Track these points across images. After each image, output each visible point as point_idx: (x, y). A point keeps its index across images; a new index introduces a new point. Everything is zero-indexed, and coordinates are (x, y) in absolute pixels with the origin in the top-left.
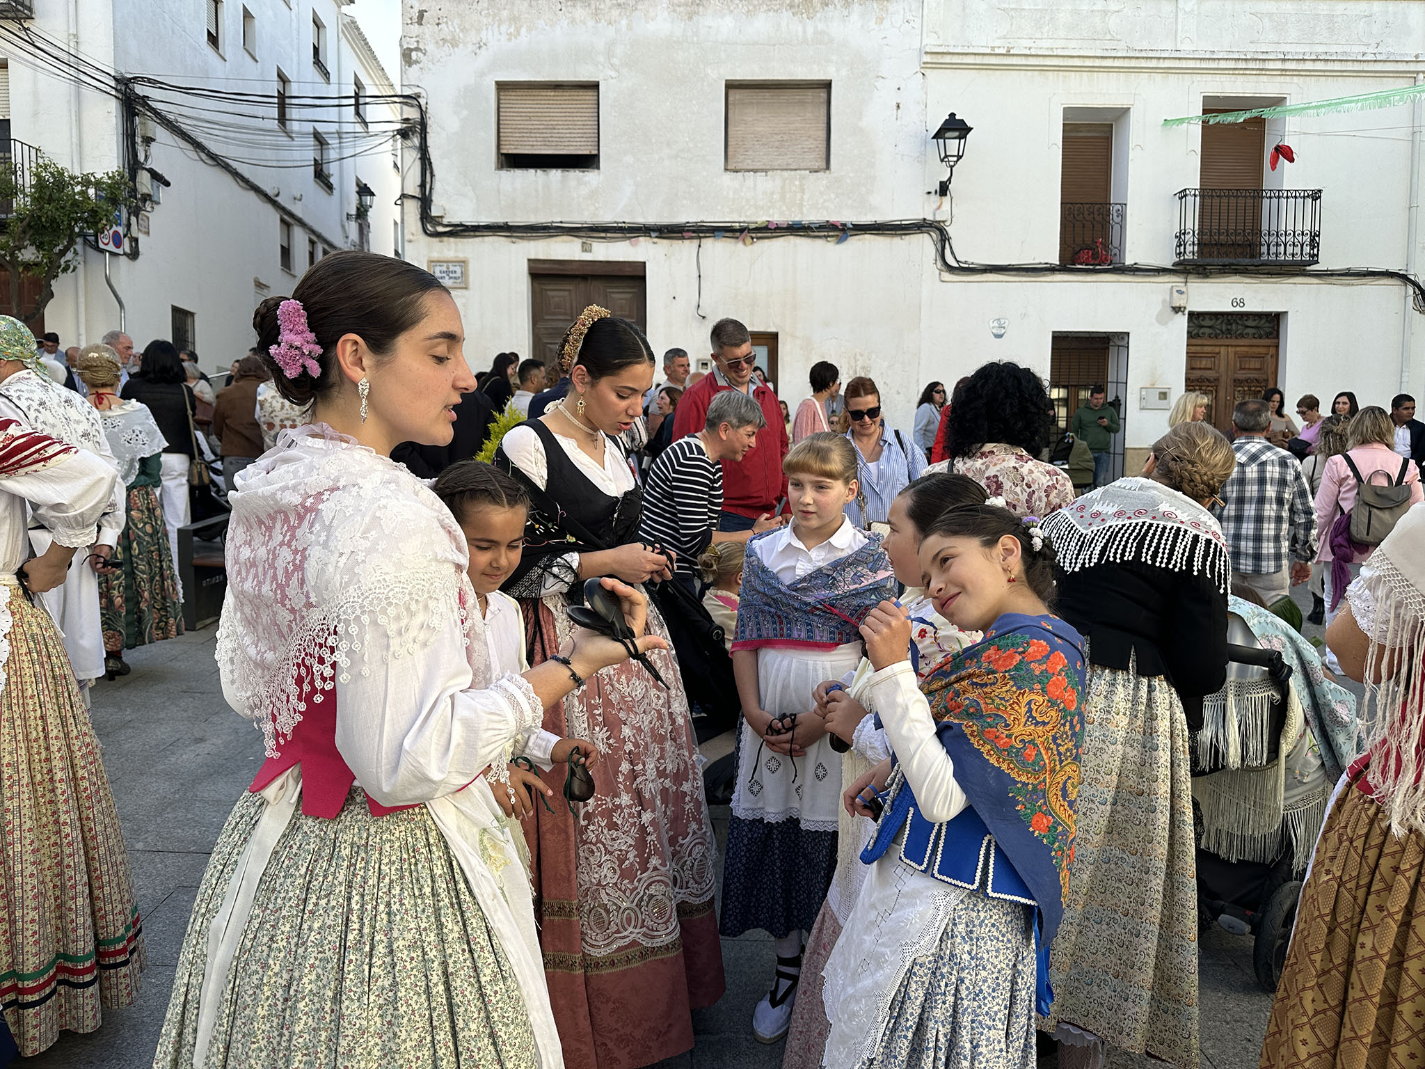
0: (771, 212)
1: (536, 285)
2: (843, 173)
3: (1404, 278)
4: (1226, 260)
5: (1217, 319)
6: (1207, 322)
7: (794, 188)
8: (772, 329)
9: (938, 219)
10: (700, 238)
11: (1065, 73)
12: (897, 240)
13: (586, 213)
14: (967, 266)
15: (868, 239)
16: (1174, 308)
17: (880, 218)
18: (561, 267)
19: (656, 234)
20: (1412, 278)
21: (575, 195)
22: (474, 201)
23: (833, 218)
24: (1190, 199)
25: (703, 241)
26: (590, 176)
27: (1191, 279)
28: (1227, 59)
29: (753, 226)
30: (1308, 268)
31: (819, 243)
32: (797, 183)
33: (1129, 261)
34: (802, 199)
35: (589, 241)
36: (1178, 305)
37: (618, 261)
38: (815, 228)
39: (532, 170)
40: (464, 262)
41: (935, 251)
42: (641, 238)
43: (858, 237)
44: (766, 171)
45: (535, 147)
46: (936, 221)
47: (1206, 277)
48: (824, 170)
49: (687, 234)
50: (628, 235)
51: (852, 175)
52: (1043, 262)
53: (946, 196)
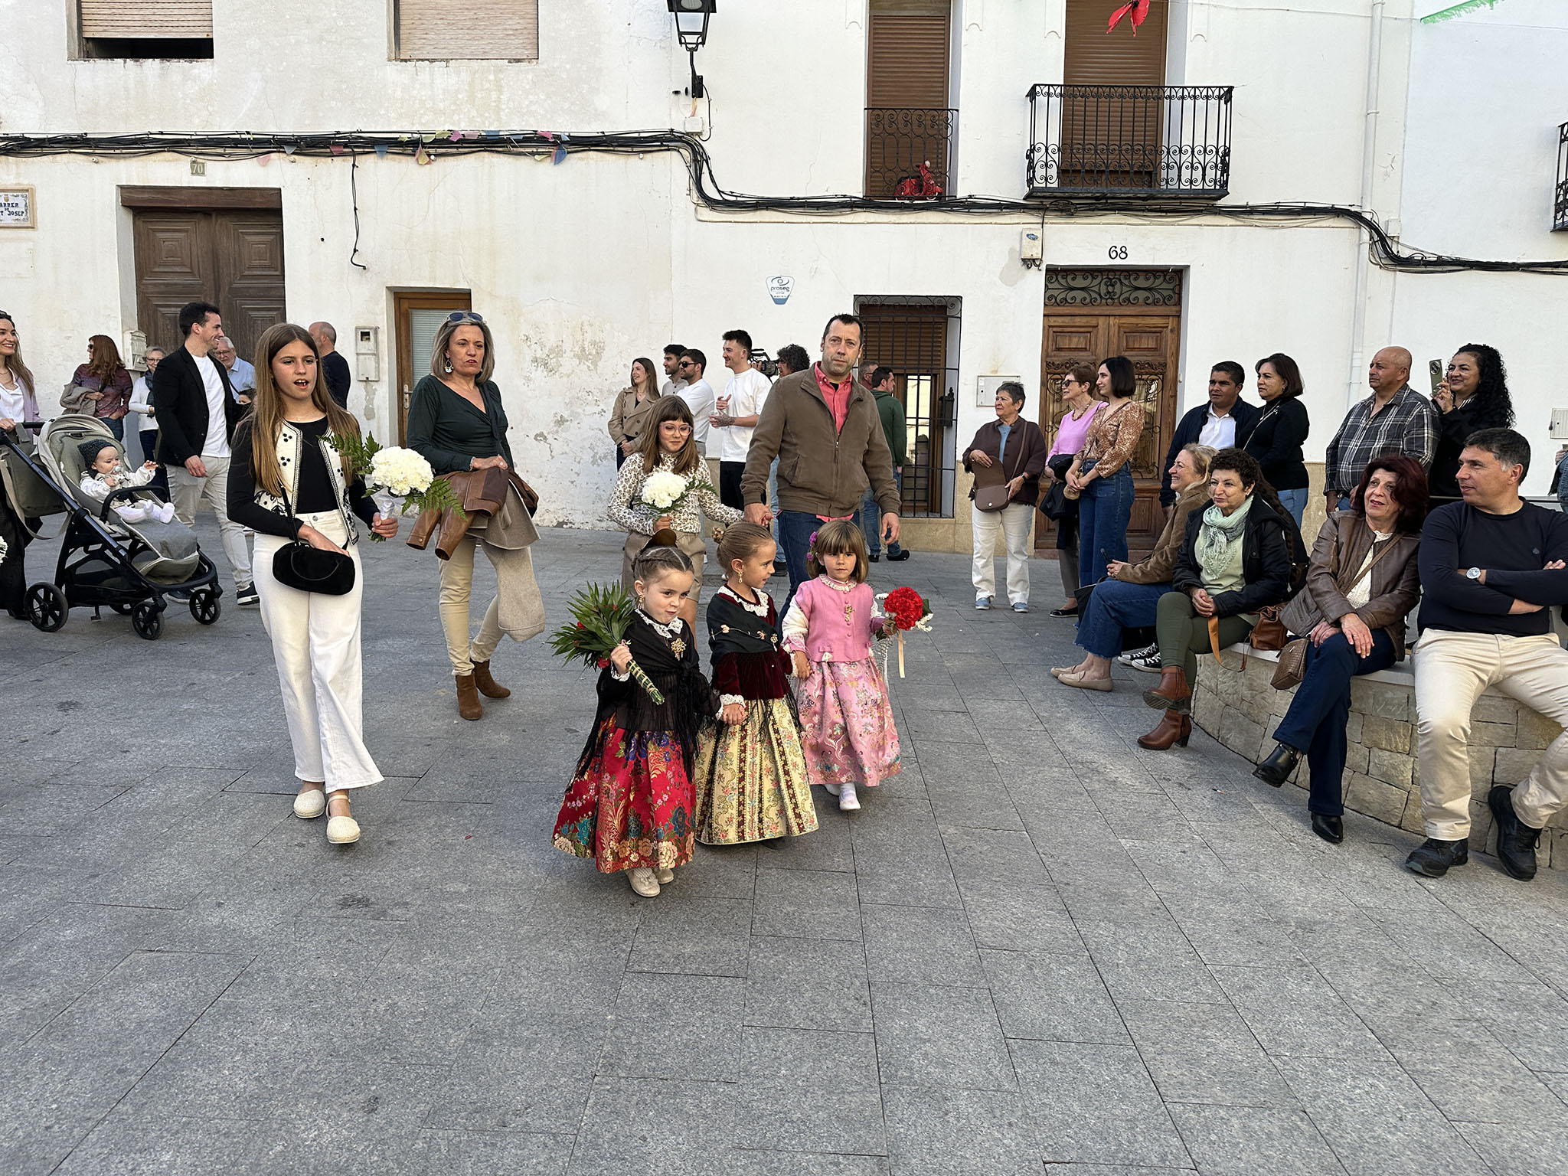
0: (456, 117)
1: (140, 223)
2: (556, 65)
3: (1357, 217)
4: (1096, 190)
5: (1092, 278)
6: (1080, 282)
7: (487, 85)
8: (462, 285)
9: (690, 130)
10: (354, 154)
12: (634, 160)
13: (197, 121)
14: (734, 198)
15: (593, 157)
16: (1023, 260)
17: (610, 128)
18: (166, 198)
19: (293, 150)
20: (1368, 217)
21: (180, 95)
22: (41, 104)
23: (545, 127)
24: (1041, 100)
25: (358, 158)
26: (200, 68)
27: (1050, 218)
29: (429, 138)
30: (1220, 203)
31: (524, 163)
32: (492, 77)
33: (961, 193)
34: (499, 101)
35: (201, 159)
36: (1028, 256)
37: (243, 188)
38: (518, 141)
39: (120, 61)
40: (27, 190)
41: (688, 175)
42: (272, 155)
43: (579, 155)
44: (447, 60)
45: (132, 29)
46: (687, 134)
47: (1071, 215)
48: (530, 60)
49: (335, 149)
50: (254, 151)
51: (568, 66)
52: (840, 193)
53: (701, 96)
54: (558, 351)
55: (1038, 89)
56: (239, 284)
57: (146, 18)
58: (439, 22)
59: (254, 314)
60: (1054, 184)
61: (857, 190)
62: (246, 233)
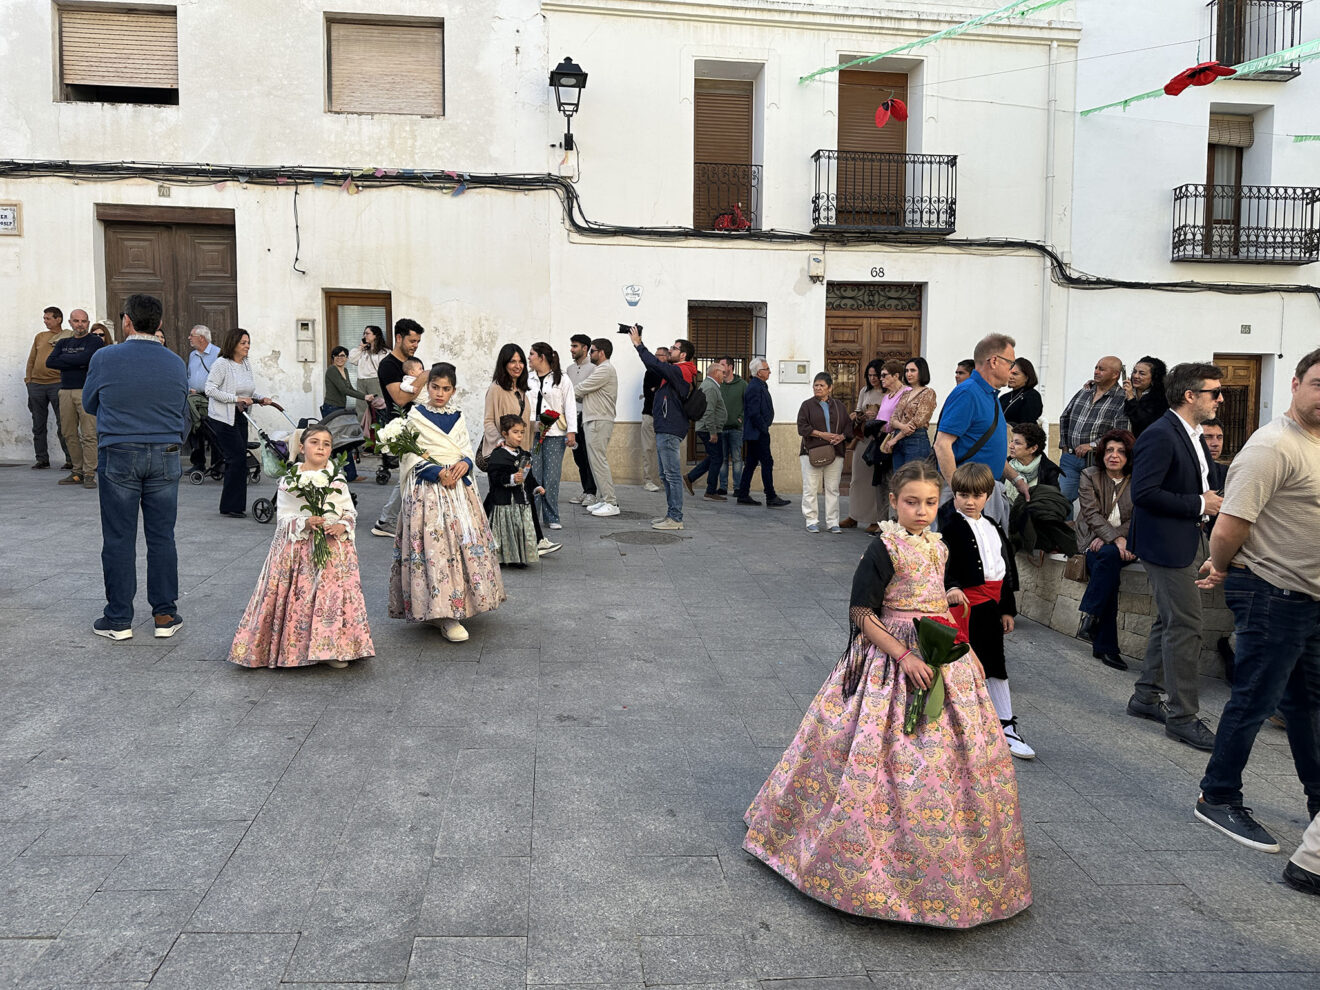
0: (379, 158)
1: (110, 233)
2: (459, 121)
3: (1042, 249)
4: (863, 227)
5: (859, 290)
6: (849, 293)
7: (404, 134)
8: (384, 288)
9: (563, 174)
10: (297, 184)
11: (696, 23)
12: (520, 196)
13: (163, 153)
14: (597, 227)
15: (488, 193)
16: (811, 277)
17: (502, 171)
18: (135, 213)
19: (246, 179)
20: (1050, 249)
21: (150, 133)
22: (29, 136)
23: (449, 168)
24: (824, 161)
25: (300, 187)
26: (167, 111)
27: (830, 247)
28: (862, 16)
29: (357, 174)
30: (948, 237)
31: (434, 195)
32: (408, 128)
33: (765, 227)
34: (413, 146)
35: (167, 184)
36: (814, 274)
37: (202, 208)
38: (429, 178)
39: (99, 104)
40: (16, 205)
41: (562, 208)
42: (228, 183)
43: (478, 190)
44: (372, 114)
45: (106, 79)
46: (562, 177)
47: (844, 245)
48: (438, 116)
49: (282, 180)
50: (213, 179)
51: (468, 122)
52: (677, 225)
53: (572, 149)
54: (461, 340)
55: (821, 153)
56: (195, 283)
57: (119, 70)
58: (364, 84)
59: (207, 307)
60: (833, 222)
61: (688, 223)
62: (203, 244)
